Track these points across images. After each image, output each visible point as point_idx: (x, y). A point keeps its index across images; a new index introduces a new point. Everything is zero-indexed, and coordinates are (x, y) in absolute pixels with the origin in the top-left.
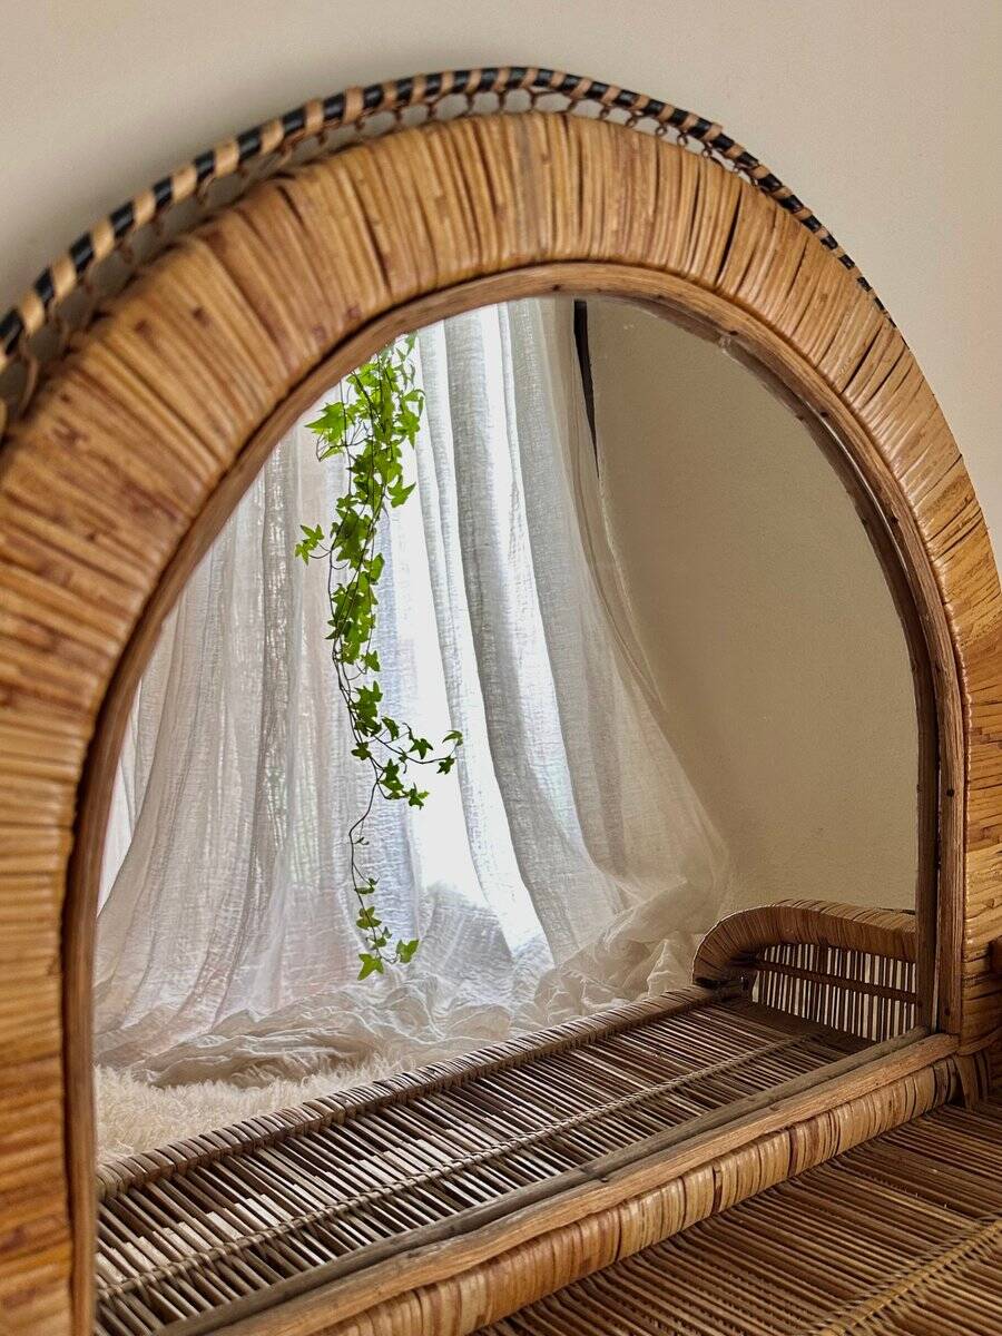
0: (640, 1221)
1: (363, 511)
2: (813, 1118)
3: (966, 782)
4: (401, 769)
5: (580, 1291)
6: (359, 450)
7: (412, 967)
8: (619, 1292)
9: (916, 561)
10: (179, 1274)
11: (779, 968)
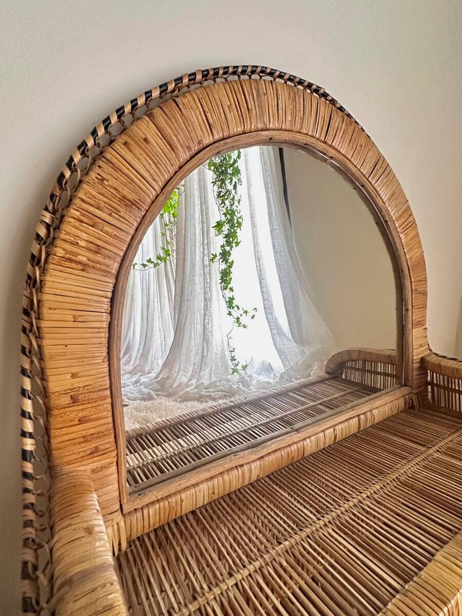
0: (310, 445)
1: (227, 248)
2: (366, 412)
3: (412, 306)
4: (240, 318)
5: (291, 467)
6: (226, 232)
7: (246, 372)
8: (304, 468)
9: (394, 234)
10: (167, 457)
11: (351, 368)
